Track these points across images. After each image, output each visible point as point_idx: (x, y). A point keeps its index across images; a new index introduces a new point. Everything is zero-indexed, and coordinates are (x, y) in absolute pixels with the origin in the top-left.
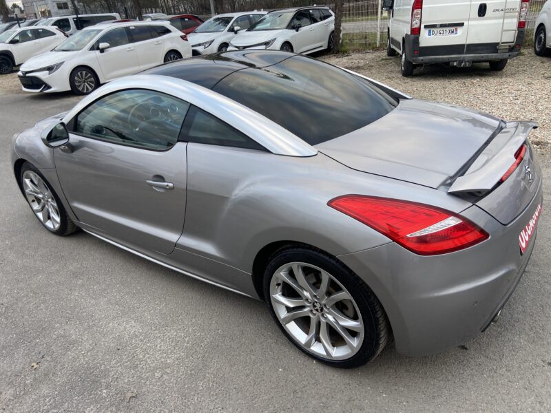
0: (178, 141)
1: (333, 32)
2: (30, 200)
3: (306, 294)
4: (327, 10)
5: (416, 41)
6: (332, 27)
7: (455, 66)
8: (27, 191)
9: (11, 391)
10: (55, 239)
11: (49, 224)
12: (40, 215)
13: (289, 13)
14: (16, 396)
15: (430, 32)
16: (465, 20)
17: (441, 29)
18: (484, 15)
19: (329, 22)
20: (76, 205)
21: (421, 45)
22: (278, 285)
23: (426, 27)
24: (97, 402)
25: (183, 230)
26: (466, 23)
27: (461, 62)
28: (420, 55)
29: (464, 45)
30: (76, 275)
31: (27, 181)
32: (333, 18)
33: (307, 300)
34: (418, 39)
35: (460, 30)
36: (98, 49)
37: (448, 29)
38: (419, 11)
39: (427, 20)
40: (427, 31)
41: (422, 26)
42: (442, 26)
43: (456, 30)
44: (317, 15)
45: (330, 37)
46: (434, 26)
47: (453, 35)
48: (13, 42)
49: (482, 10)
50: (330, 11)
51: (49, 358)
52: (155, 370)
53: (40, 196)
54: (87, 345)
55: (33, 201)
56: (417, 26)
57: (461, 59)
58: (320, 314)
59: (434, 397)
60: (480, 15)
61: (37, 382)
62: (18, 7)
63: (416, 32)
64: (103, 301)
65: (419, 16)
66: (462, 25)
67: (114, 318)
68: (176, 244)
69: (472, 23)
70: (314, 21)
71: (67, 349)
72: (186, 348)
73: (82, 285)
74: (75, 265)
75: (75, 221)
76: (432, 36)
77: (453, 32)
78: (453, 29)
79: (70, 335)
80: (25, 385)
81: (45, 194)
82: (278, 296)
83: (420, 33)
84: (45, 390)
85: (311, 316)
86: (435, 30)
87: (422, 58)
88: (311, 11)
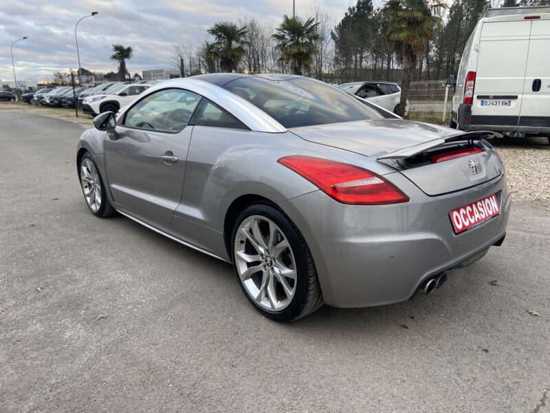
0: (189, 125)
1: (399, 105)
2: (84, 186)
3: (261, 250)
4: (396, 86)
5: (468, 110)
6: (398, 100)
7: (508, 136)
8: (83, 178)
9: (14, 302)
10: (95, 219)
11: (93, 207)
12: (88, 199)
13: (358, 85)
14: (16, 305)
15: (482, 102)
16: (519, 93)
17: (495, 100)
18: (538, 90)
19: (396, 96)
20: (114, 186)
21: (473, 114)
22: (242, 242)
23: (479, 97)
24: (74, 316)
25: (182, 199)
26: (520, 96)
27: (514, 132)
28: (472, 124)
29: (517, 117)
30: (98, 241)
31: (84, 169)
32: (400, 93)
33: (262, 255)
34: (470, 107)
35: (513, 102)
36: (185, 101)
37: (501, 101)
38: (472, 82)
39: (479, 90)
40: (480, 101)
41: (475, 97)
42: (495, 97)
43: (510, 102)
44: (384, 89)
45: (395, 108)
46: (487, 97)
47: (506, 107)
48: (122, 94)
49: (537, 85)
50: (398, 87)
51: (52, 287)
52: (129, 304)
53: (92, 182)
54: (85, 283)
55: (86, 187)
56: (470, 96)
57: (515, 130)
58: (270, 268)
59: (357, 354)
60: (534, 90)
61: (35, 300)
62: (139, 76)
63: (469, 101)
64: (111, 259)
65: (472, 87)
66: (516, 97)
67: (115, 270)
68: (174, 212)
69: (525, 96)
70: (382, 93)
71: (68, 283)
72: (162, 295)
73: (101, 248)
74: (101, 236)
75: (111, 201)
76: (484, 107)
77: (506, 104)
78: (507, 101)
79: (75, 276)
80: (26, 300)
81: (94, 180)
82: (241, 253)
83: (472, 103)
84: (39, 304)
85: (263, 270)
86: (488, 101)
87: (473, 126)
88: (378, 85)
